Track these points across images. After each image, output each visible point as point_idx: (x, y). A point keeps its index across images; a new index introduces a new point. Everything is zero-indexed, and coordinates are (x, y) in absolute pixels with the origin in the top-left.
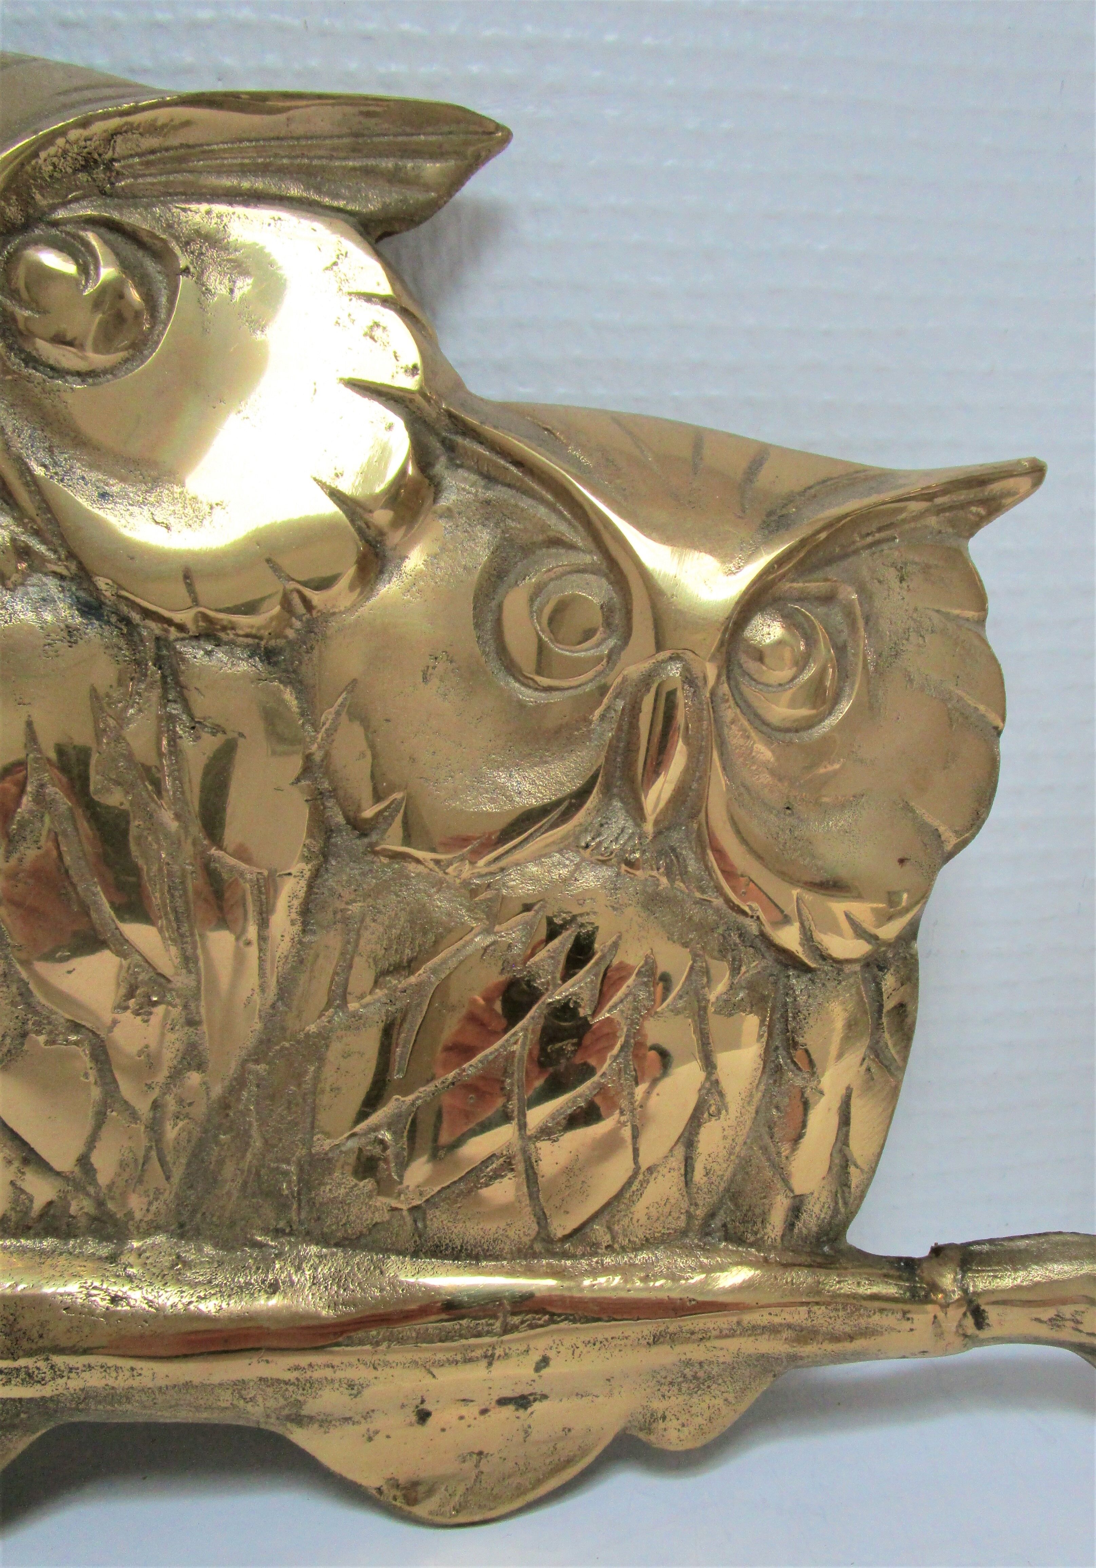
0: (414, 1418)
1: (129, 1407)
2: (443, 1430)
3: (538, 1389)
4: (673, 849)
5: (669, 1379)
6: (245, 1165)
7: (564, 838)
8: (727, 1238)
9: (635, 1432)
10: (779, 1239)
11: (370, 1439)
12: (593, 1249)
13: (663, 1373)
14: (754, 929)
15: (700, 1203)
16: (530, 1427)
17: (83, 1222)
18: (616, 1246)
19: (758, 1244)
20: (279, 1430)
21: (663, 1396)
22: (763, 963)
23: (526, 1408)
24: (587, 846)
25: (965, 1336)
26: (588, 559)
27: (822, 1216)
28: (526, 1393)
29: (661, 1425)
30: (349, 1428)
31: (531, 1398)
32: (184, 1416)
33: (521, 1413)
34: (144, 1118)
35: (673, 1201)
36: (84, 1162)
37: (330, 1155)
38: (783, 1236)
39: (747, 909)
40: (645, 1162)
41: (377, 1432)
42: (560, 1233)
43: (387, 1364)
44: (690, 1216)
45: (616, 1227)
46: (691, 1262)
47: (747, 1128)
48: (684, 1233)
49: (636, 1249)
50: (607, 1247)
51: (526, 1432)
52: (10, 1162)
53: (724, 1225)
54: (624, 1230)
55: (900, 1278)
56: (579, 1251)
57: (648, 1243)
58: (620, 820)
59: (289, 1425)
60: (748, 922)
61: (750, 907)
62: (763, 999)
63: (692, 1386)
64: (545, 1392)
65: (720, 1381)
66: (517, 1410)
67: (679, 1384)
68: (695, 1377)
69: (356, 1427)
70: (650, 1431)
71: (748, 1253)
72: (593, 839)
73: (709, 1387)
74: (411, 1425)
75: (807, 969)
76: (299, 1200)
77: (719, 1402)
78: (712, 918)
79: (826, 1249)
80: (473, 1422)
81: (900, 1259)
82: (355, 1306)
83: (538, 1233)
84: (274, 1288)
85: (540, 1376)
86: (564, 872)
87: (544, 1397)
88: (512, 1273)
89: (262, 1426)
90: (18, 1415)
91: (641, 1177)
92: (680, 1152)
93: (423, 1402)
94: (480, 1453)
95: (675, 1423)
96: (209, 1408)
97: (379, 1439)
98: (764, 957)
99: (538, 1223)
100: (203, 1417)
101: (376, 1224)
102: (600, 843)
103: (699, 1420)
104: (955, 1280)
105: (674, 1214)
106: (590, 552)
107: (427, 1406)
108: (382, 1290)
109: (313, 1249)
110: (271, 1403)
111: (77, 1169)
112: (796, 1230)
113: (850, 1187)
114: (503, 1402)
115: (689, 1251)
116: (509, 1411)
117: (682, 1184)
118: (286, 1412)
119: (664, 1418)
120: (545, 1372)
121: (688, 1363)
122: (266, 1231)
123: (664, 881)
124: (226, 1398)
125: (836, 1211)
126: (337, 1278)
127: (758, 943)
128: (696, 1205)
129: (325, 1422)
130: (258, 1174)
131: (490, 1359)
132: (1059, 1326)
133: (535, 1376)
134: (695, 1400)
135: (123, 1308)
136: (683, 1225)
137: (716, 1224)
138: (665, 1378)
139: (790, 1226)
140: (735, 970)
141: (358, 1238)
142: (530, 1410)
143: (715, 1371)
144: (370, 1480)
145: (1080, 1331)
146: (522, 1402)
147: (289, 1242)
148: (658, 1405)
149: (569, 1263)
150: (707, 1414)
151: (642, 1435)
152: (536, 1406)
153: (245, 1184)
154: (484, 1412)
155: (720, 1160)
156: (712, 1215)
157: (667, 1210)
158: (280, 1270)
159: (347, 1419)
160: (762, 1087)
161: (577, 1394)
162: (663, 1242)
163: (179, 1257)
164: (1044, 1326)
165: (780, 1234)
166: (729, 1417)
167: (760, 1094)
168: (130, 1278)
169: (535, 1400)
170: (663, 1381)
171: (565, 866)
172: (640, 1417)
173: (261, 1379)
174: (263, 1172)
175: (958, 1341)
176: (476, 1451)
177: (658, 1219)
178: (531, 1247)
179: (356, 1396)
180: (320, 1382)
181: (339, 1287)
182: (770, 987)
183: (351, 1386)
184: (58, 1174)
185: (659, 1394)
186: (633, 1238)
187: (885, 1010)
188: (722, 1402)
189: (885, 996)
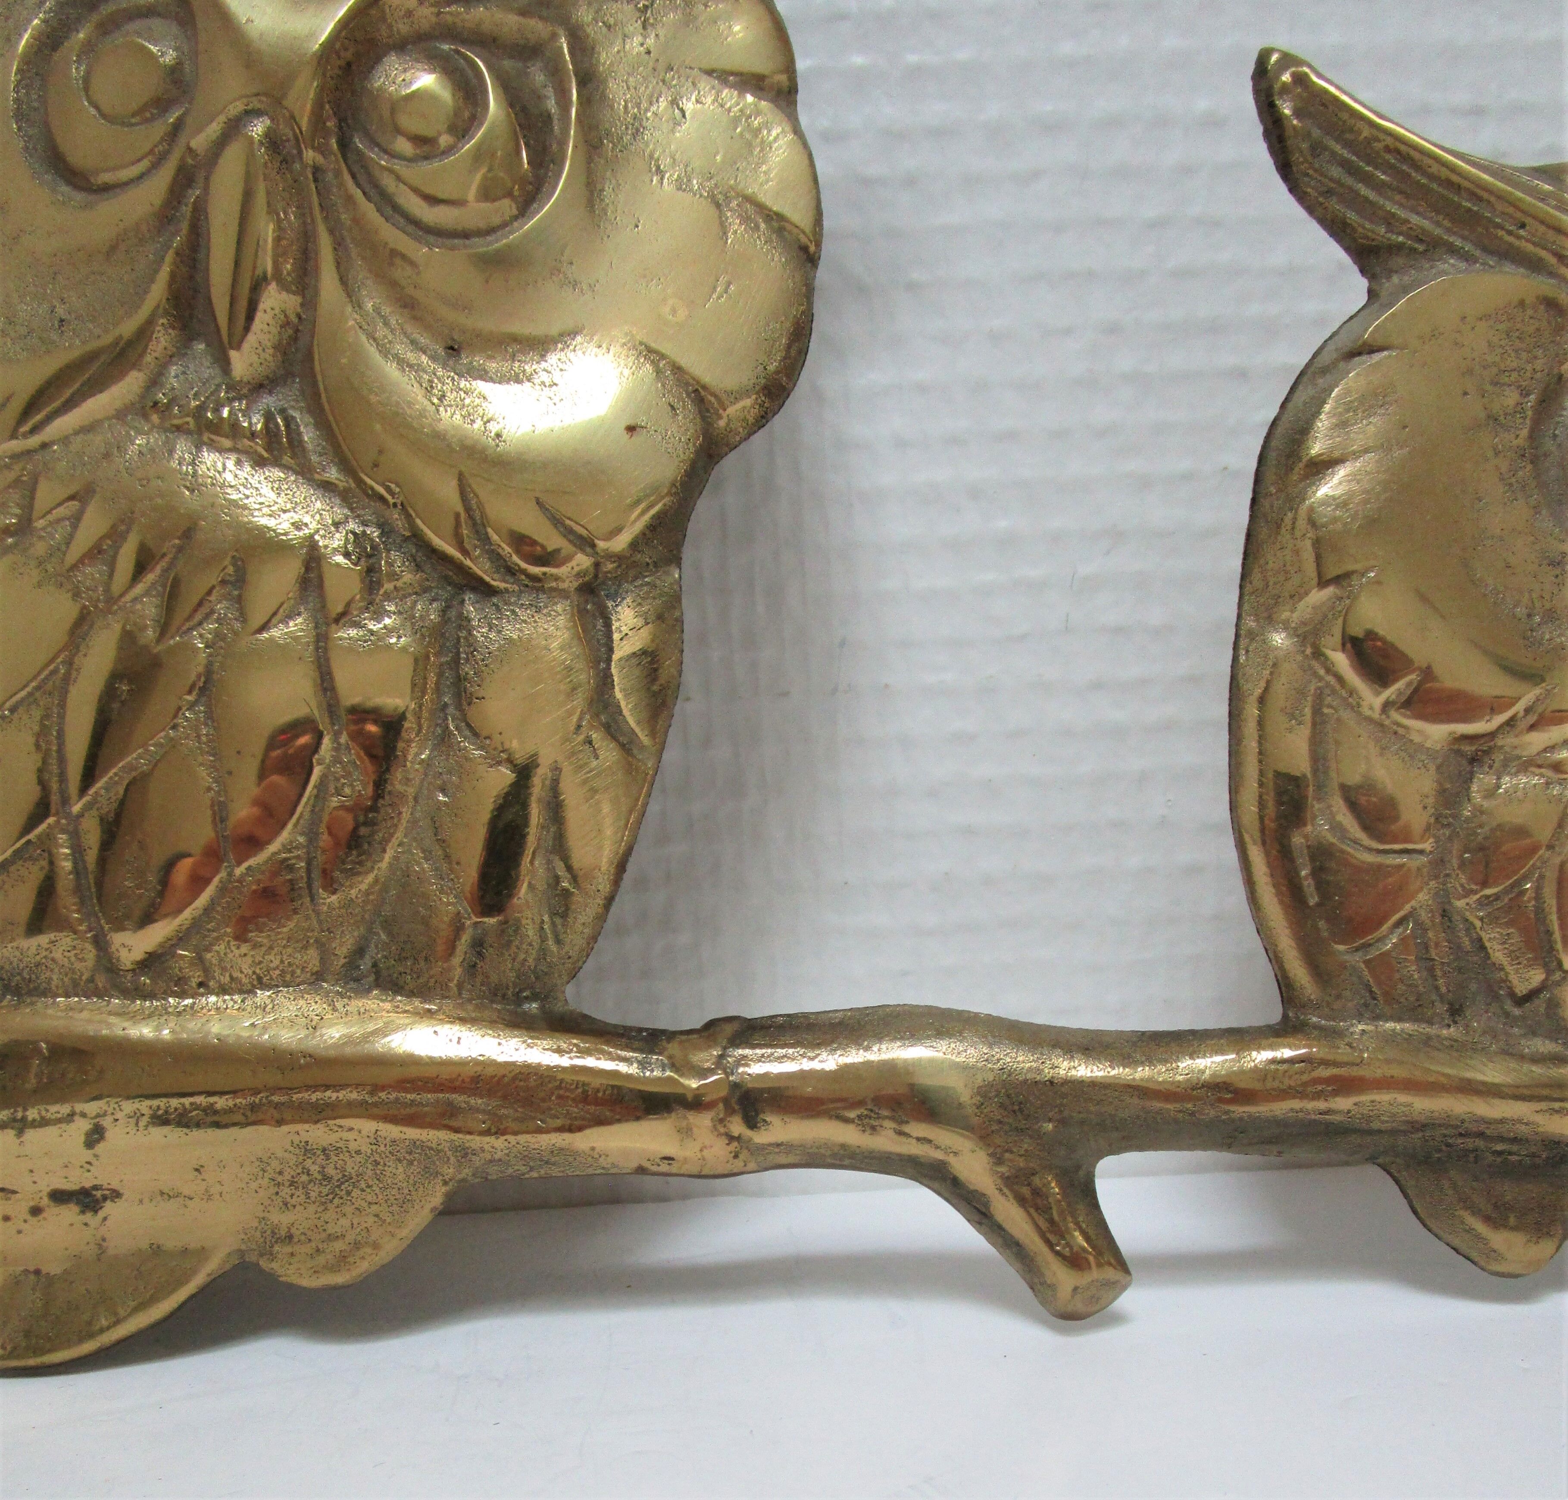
3: (102, 1179)
5: (288, 1176)
8: (380, 982)
9: (252, 1258)
10: (454, 985)
12: (179, 986)
13: (278, 1167)
14: (401, 526)
15: (337, 930)
16: (104, 1240)
18: (212, 983)
19: (422, 992)
21: (286, 1204)
22: (419, 576)
23: (96, 1212)
24: (156, 406)
25: (731, 1138)
27: (522, 957)
28: (88, 1185)
29: (286, 1248)
31: (98, 1194)
33: (88, 1217)
38: (460, 982)
39: (385, 494)
42: (128, 960)
44: (323, 949)
45: (209, 955)
48: (318, 973)
49: (244, 991)
50: (201, 985)
51: (100, 1246)
53: (376, 965)
54: (221, 960)
56: (157, 987)
57: (260, 983)
61: (391, 493)
63: (325, 1191)
64: (115, 1185)
65: (363, 1185)
66: (83, 1212)
67: (304, 1186)
68: (324, 1176)
70: (272, 1256)
72: (164, 396)
73: (349, 1193)
77: (366, 1218)
79: (530, 1007)
80: (22, 1227)
81: (643, 1029)
83: (98, 958)
85: (96, 1156)
87: (116, 1195)
91: (236, 880)
94: (37, 1272)
95: (308, 1247)
98: (421, 570)
99: (96, 944)
102: (174, 399)
103: (339, 1245)
104: (717, 1056)
105: (295, 942)
112: (479, 976)
114: (59, 1197)
116: (70, 1213)
119: (290, 1238)
120: (100, 1148)
121: (307, 1150)
123: (265, 453)
125: (544, 951)
127: (411, 547)
128: (330, 932)
131: (20, 1126)
132: (873, 1128)
133: (87, 1154)
134: (331, 1213)
136: (314, 961)
138: (280, 1173)
139: (471, 967)
140: (373, 585)
142: (101, 1214)
145: (907, 1135)
146: (87, 1200)
148: (282, 1219)
149: (145, 1004)
150: (350, 1236)
151: (263, 1263)
152: (109, 1208)
154: (36, 1211)
156: (358, 950)
157: (283, 935)
161: (162, 1193)
162: (285, 984)
164: (851, 1127)
165: (455, 978)
169: (105, 1198)
170: (280, 1179)
172: (258, 1234)
175: (722, 1145)
176: (32, 1269)
177: (271, 947)
178: (91, 980)
185: (279, 1201)
186: (236, 974)
187: (616, 657)
188: (371, 1220)
189: (616, 636)
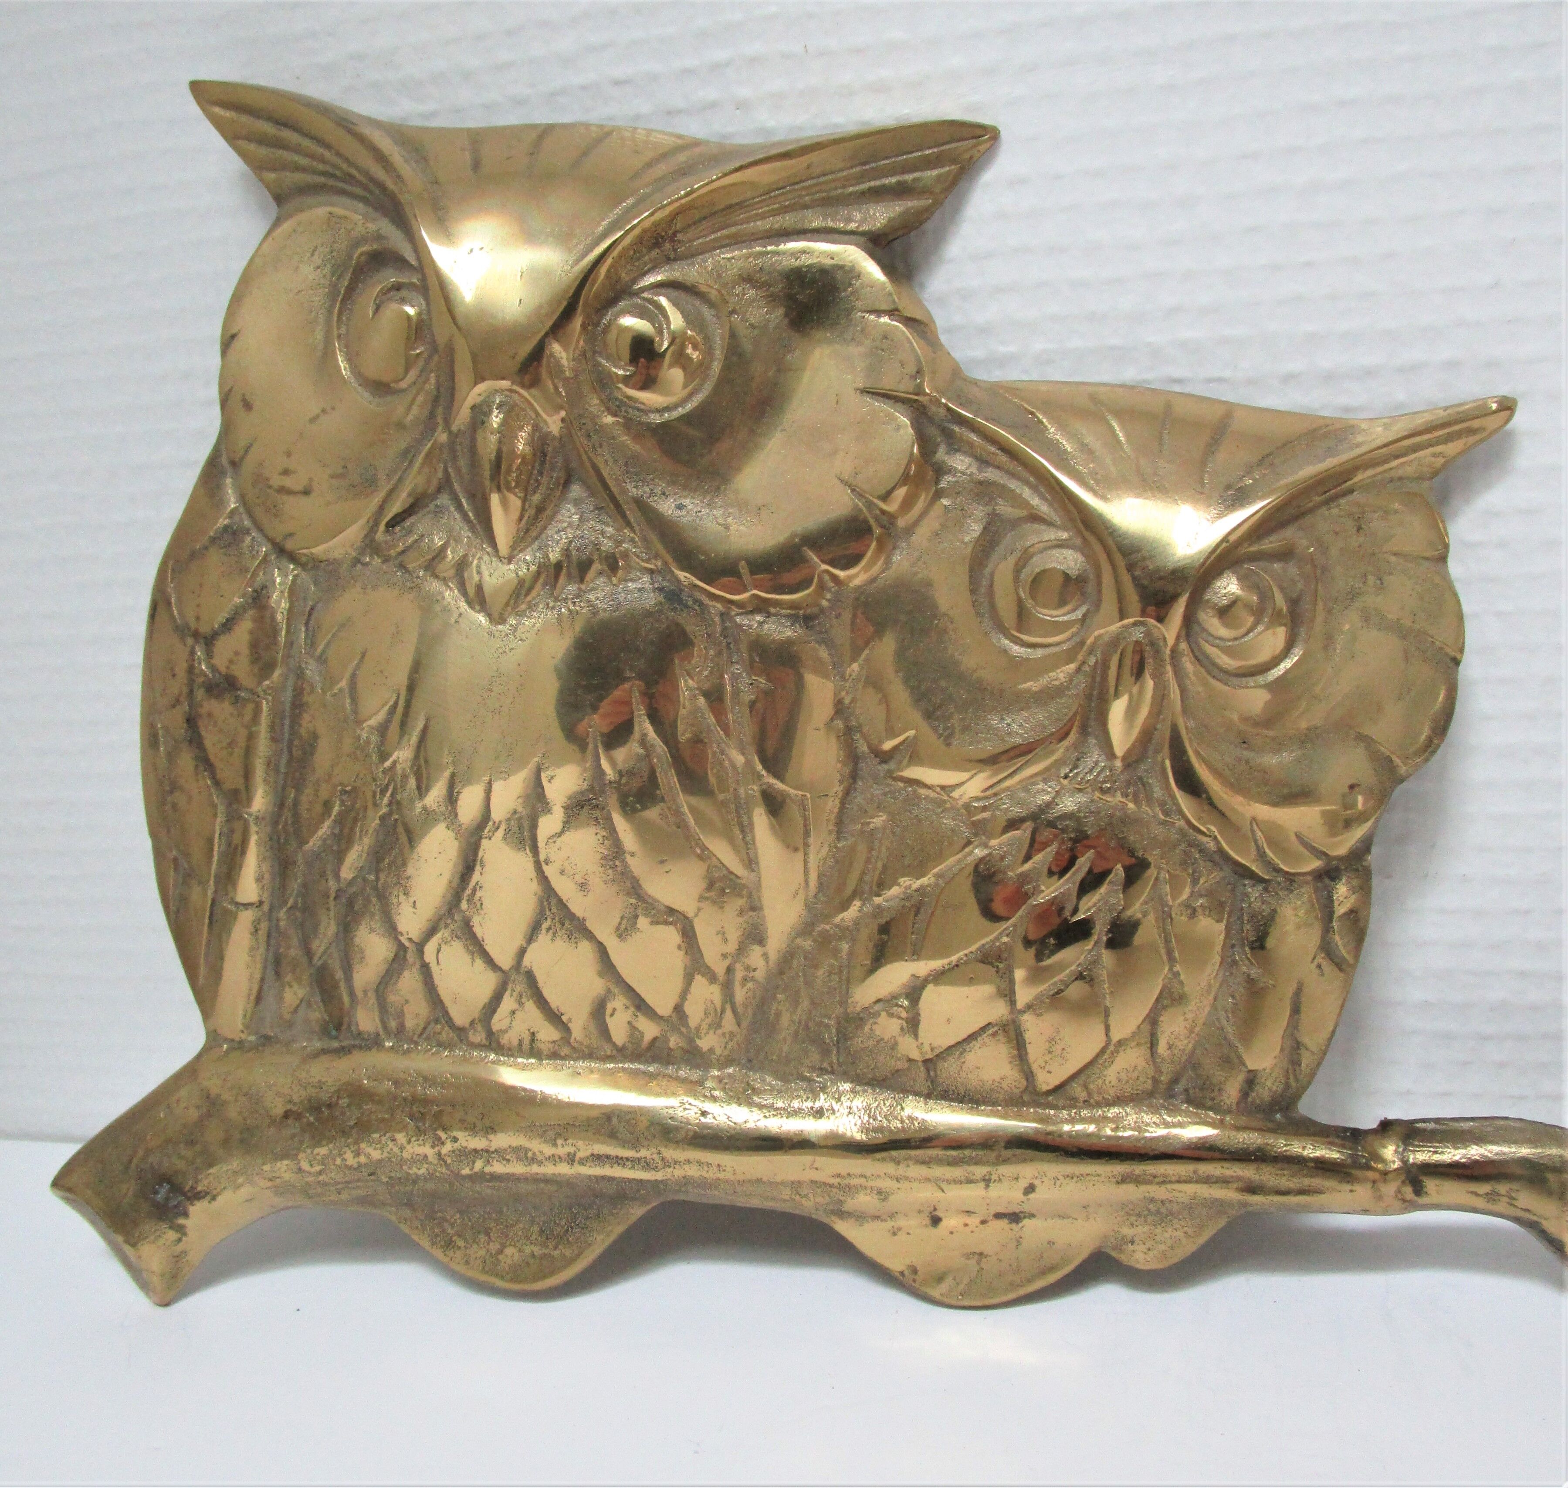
0: (928, 1221)
1: (716, 1193)
2: (952, 1233)
3: (1026, 1208)
4: (1140, 778)
5: (1137, 1211)
6: (796, 1018)
7: (1047, 769)
8: (1189, 1101)
9: (1108, 1251)
10: (1234, 1107)
11: (895, 1234)
12: (1073, 1103)
13: (1131, 1207)
14: (1212, 846)
15: (1164, 1070)
16: (1021, 1238)
17: (678, 1054)
18: (1092, 1101)
19: (1215, 1109)
20: (825, 1219)
21: (1132, 1225)
22: (1222, 874)
23: (1017, 1224)
24: (1066, 777)
25: (1404, 1201)
26: (1065, 535)
27: (1274, 1088)
28: (1017, 1211)
29: (1130, 1247)
30: (877, 1224)
31: (1021, 1215)
32: (755, 1203)
33: (1014, 1226)
34: (721, 979)
35: (1140, 1068)
36: (678, 1009)
37: (861, 1015)
38: (1238, 1103)
39: (1204, 830)
40: (1116, 1036)
41: (899, 1229)
42: (1044, 1088)
43: (907, 1178)
44: (1155, 1081)
45: (1092, 1086)
46: (1156, 1119)
47: (1206, 1012)
48: (1151, 1094)
49: (1110, 1104)
50: (1085, 1101)
51: (1018, 1241)
52: (627, 1008)
53: (1186, 1090)
54: (1099, 1089)
55: (1343, 1146)
56: (1061, 1103)
57: (1119, 1100)
58: (1095, 756)
59: (833, 1218)
60: (1205, 840)
61: (1208, 829)
62: (1221, 905)
63: (1156, 1219)
64: (1033, 1212)
66: (1010, 1225)
67: (1145, 1217)
68: (1158, 1212)
69: (884, 1224)
70: (1121, 1251)
71: (1207, 1116)
72: (1071, 771)
74: (926, 1226)
75: (1261, 880)
76: (838, 1048)
77: (1180, 1234)
78: (1174, 836)
79: (1278, 1116)
80: (975, 1229)
81: (1346, 1129)
82: (882, 1132)
83: (1027, 1087)
84: (819, 1113)
85: (1027, 1200)
86: (1047, 798)
87: (1032, 1216)
88: (1005, 1117)
89: (814, 1216)
90: (638, 1191)
91: (1112, 1048)
92: (1147, 1027)
93: (935, 1209)
94: (981, 1254)
95: (1143, 1248)
96: (773, 1199)
97: (901, 1236)
98: (1221, 869)
99: (1027, 1080)
100: (769, 1205)
101: (897, 1071)
102: (1077, 774)
103: (1163, 1247)
104: (1396, 1151)
105: (1141, 1079)
106: (1066, 530)
107: (939, 1213)
108: (902, 1122)
109: (847, 1086)
110: (819, 1199)
111: (674, 1015)
112: (1250, 1099)
113: (1300, 1065)
114: (998, 1216)
115: (1155, 1110)
116: (1003, 1223)
117: (1149, 1055)
118: (831, 1207)
119: (1132, 1242)
120: (1030, 1196)
121: (1153, 1201)
122: (813, 1069)
123: (1131, 805)
124: (786, 1193)
125: (1287, 1086)
126: (867, 1109)
127: (1217, 857)
128: (1161, 1072)
129: (860, 1217)
130: (807, 1027)
131: (987, 1181)
132: (1494, 1200)
133: (1023, 1199)
134: (1158, 1230)
135: (708, 1120)
136: (1150, 1088)
137: (1179, 1088)
138: (1133, 1210)
139: (1245, 1095)
140: (1195, 881)
141: (884, 1080)
142: (1021, 1225)
143: (1175, 1208)
144: (896, 1265)
145: (1515, 1206)
146: (1015, 1218)
147: (831, 1080)
148: (1127, 1231)
149: (1052, 1112)
150: (1169, 1243)
151: (1114, 1254)
152: (1026, 1222)
153: (796, 1033)
154: (983, 1222)
155: (1182, 1038)
156: (1175, 1081)
157: (1136, 1074)
158: (822, 1101)
159: (877, 1218)
160: (1220, 979)
161: (1059, 1217)
162: (1132, 1100)
163: (748, 1084)
164: (1481, 1198)
165: (1235, 1101)
166: (1189, 1247)
167: (1218, 984)
168: (714, 1099)
169: (1025, 1218)
170: (1131, 1212)
171: (1049, 793)
172: (1113, 1239)
173: (812, 1181)
174: (811, 1024)
175: (1398, 1204)
176: (978, 1252)
177: (1127, 1082)
178: (1021, 1097)
179: (883, 1200)
180: (856, 1187)
181: (869, 1117)
182: (1228, 894)
183: (880, 1192)
184: (662, 1017)
185: (1128, 1223)
186: (1106, 1096)
187: (1336, 916)
188: (1182, 1234)
189: (1336, 904)
